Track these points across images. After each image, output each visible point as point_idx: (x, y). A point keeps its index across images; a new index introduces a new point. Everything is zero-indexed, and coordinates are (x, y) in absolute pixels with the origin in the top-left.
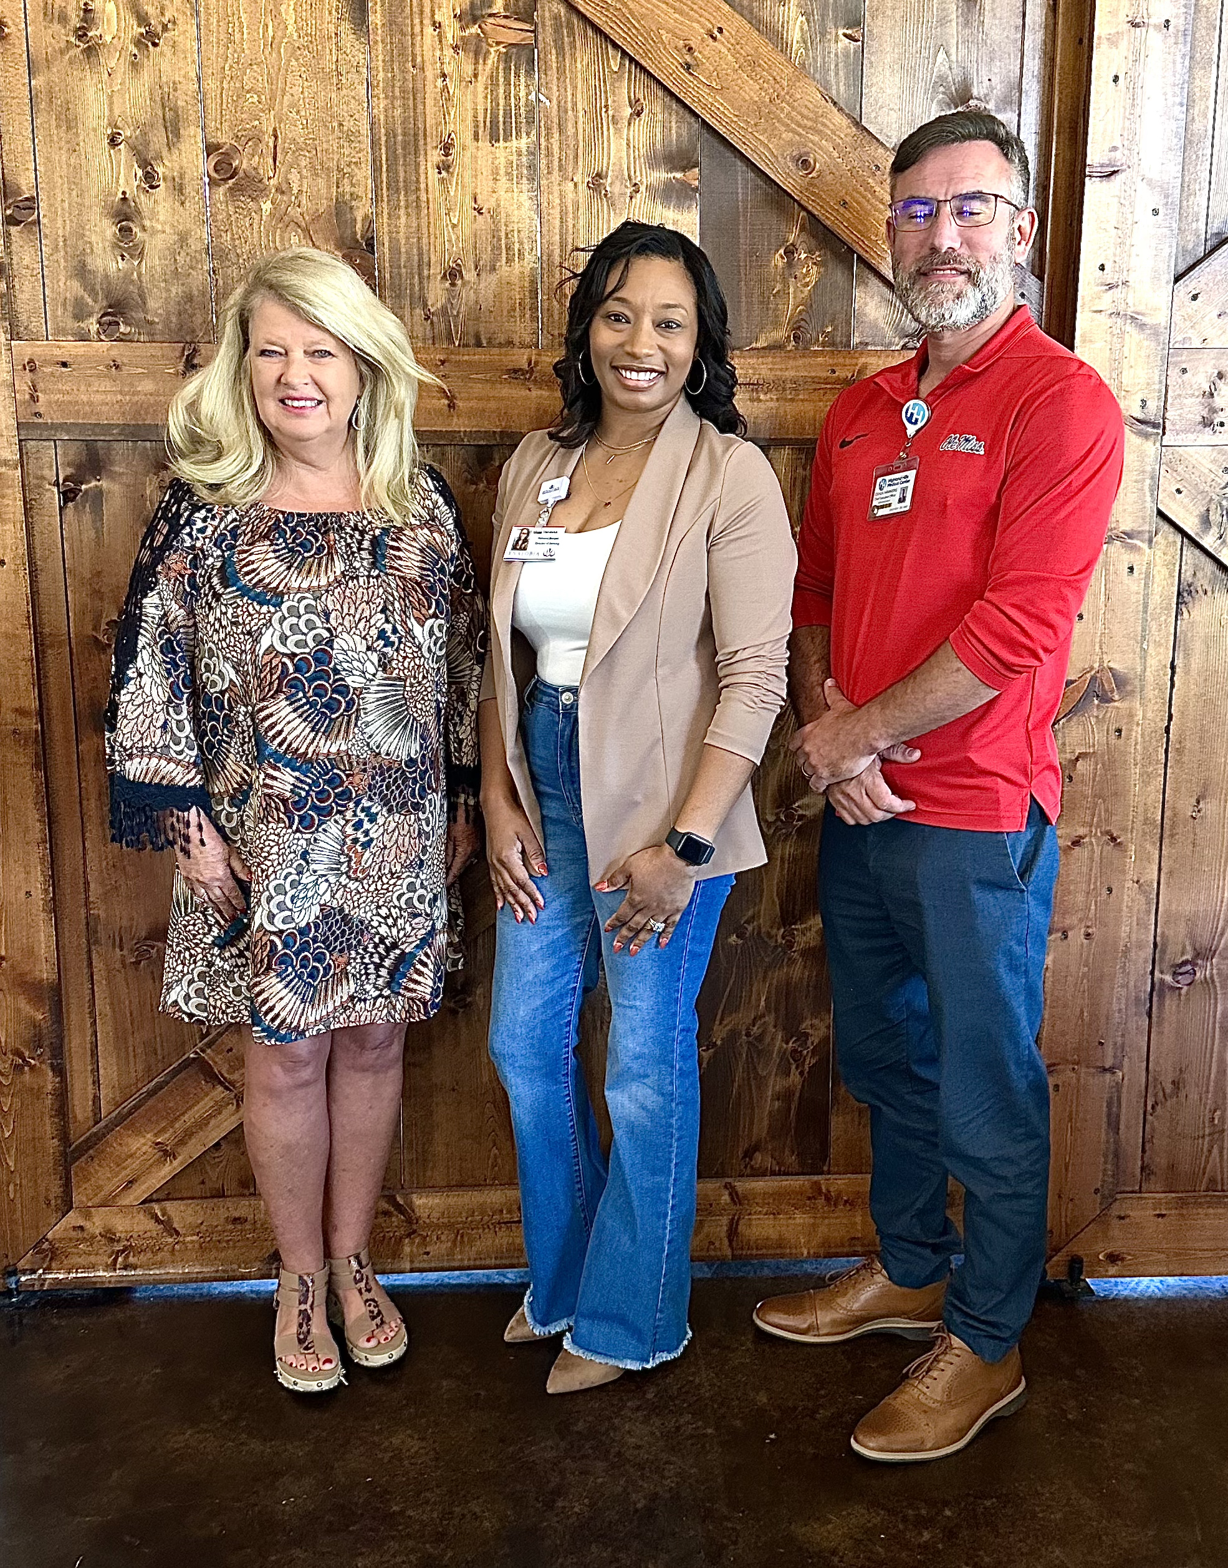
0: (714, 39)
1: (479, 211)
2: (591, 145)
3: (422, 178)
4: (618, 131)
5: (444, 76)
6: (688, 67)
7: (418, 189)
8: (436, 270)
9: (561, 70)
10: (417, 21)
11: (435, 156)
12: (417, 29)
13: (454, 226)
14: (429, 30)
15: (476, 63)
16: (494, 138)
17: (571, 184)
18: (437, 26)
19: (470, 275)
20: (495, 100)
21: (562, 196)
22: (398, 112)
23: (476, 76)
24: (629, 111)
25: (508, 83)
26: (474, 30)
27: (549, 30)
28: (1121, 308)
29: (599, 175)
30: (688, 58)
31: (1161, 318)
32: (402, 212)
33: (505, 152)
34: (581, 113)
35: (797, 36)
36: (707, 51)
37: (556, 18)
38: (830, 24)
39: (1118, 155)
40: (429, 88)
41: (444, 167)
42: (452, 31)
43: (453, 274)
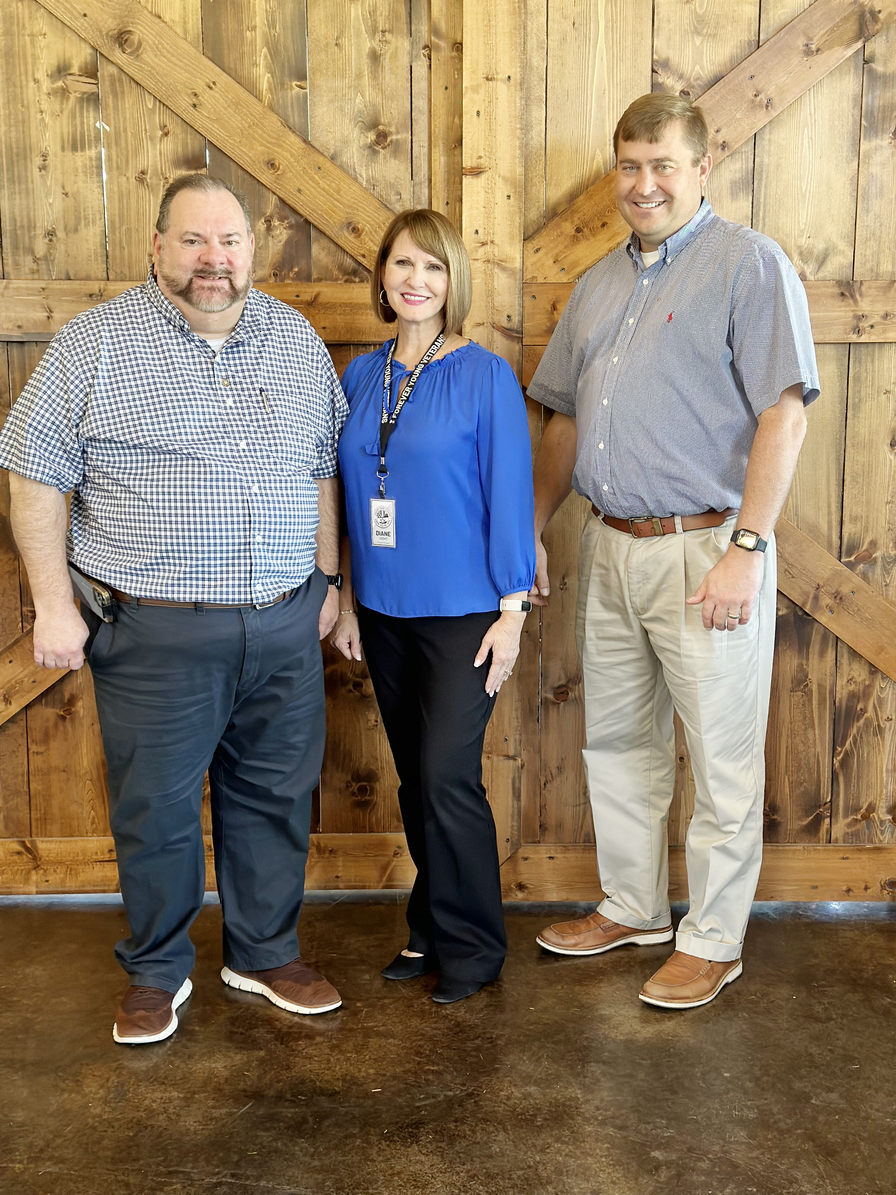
0: (210, 88)
1: (66, 195)
2: (136, 153)
3: (29, 174)
4: (154, 145)
5: (42, 112)
6: (195, 106)
7: (27, 181)
8: (40, 232)
9: (116, 108)
10: (23, 78)
11: (38, 161)
12: (24, 83)
13: (50, 204)
14: (32, 84)
15: (62, 103)
16: (74, 149)
17: (124, 179)
18: (36, 81)
19: (60, 234)
20: (75, 126)
21: (119, 186)
22: (13, 134)
23: (62, 112)
24: (160, 133)
25: (82, 116)
26: (60, 84)
27: (108, 83)
28: (491, 257)
29: (143, 173)
30: (195, 100)
31: (518, 264)
32: (17, 196)
33: (81, 158)
34: (129, 134)
35: (265, 86)
36: (206, 96)
37: (112, 76)
38: (286, 80)
39: (482, 161)
40: (32, 119)
41: (43, 168)
42: (46, 85)
43: (51, 234)
